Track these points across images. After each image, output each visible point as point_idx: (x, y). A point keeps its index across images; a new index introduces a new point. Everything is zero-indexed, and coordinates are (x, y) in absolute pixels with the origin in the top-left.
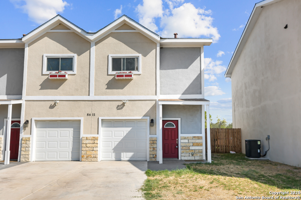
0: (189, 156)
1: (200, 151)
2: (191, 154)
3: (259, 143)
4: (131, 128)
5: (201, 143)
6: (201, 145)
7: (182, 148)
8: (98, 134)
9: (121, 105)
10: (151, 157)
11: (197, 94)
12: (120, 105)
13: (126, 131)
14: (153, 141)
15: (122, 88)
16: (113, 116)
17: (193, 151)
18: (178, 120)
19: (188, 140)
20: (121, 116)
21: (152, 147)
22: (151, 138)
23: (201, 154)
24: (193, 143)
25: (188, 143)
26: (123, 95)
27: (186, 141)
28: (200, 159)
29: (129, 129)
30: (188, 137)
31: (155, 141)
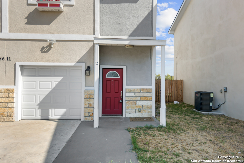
0: (135, 113)
1: (149, 106)
2: (137, 110)
3: (212, 95)
4: (62, 78)
5: (151, 97)
6: (150, 99)
7: (128, 102)
8: (15, 85)
9: (47, 47)
10: (86, 116)
11: (148, 36)
12: (45, 46)
13: (55, 81)
14: (89, 94)
15: (48, 23)
16: (36, 61)
17: (140, 106)
18: (123, 69)
19: (135, 93)
20: (48, 62)
21: (87, 102)
22: (86, 91)
23: (150, 110)
24: (140, 97)
25: (135, 96)
26: (50, 32)
27: (133, 94)
28: (148, 117)
29: (59, 79)
30: (134, 90)
31: (92, 95)
